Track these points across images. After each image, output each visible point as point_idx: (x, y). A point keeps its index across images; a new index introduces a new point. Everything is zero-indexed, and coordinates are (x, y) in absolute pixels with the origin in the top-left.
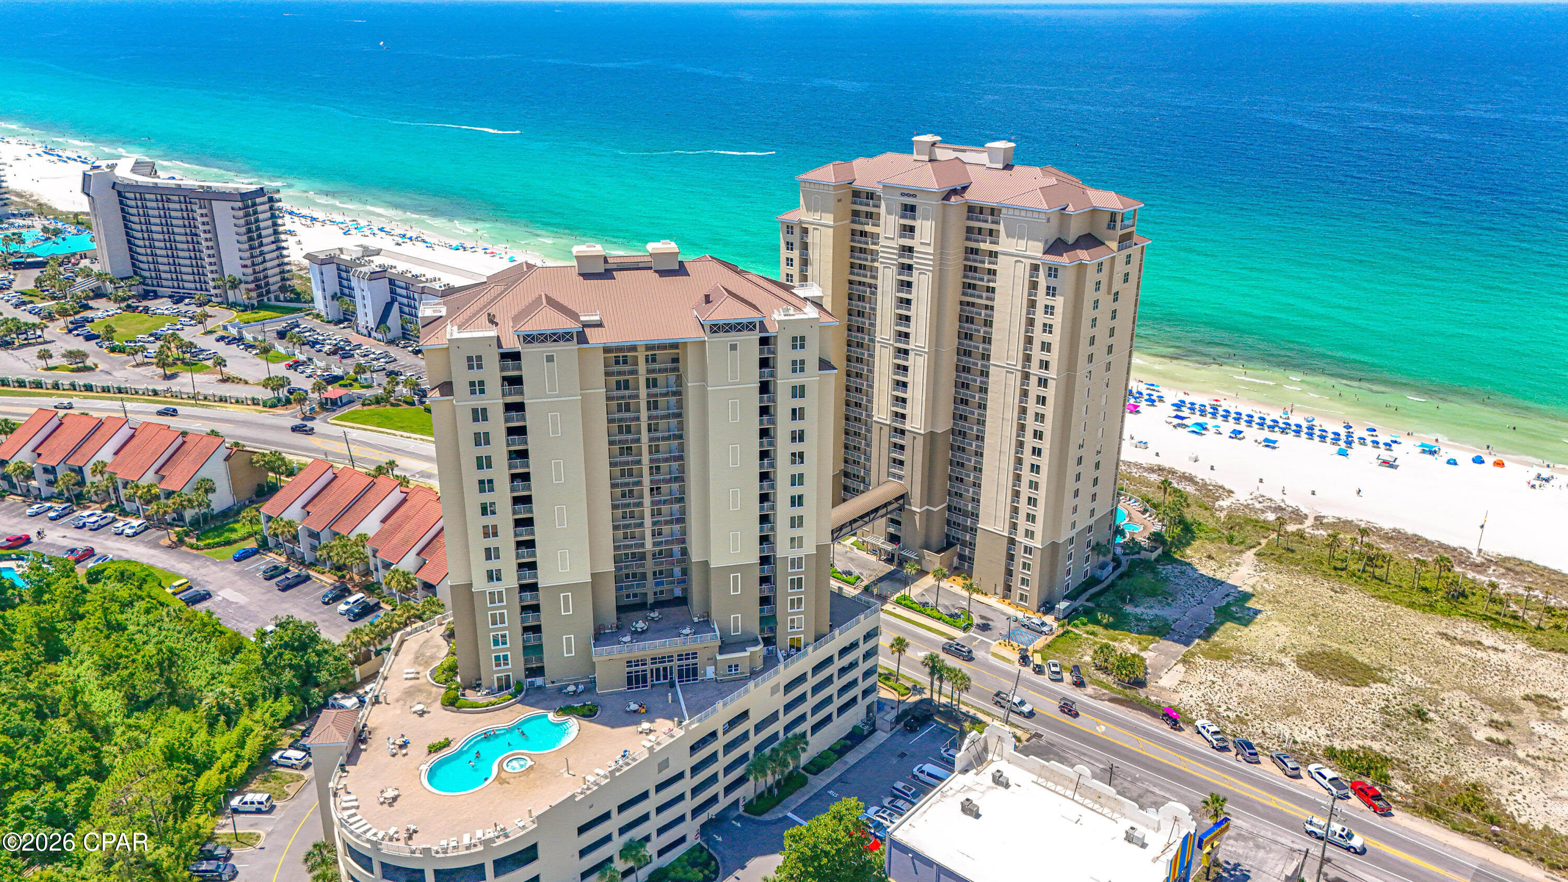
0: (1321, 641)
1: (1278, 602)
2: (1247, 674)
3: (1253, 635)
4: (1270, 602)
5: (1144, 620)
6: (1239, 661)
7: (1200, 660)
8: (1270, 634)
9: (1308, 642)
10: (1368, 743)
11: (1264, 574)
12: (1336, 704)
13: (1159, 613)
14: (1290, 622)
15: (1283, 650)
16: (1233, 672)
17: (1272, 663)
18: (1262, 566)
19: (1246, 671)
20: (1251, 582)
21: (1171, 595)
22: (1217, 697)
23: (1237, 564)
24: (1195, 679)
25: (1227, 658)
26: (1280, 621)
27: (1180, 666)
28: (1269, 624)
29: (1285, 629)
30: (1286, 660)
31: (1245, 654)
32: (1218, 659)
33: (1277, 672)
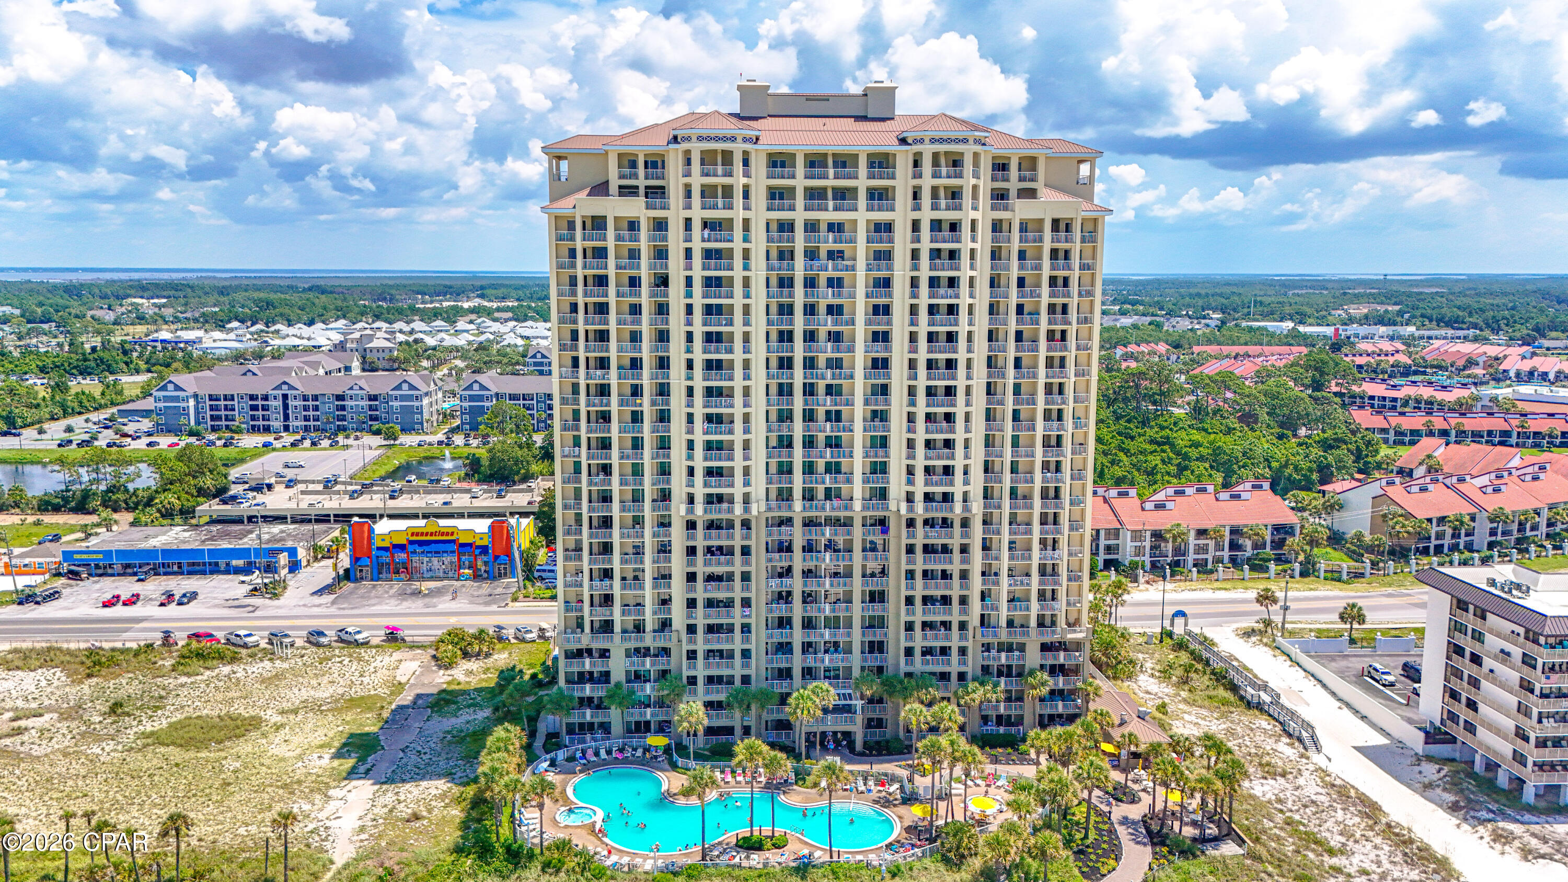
0: (223, 754)
1: (285, 786)
2: (325, 693)
3: (321, 732)
4: (299, 782)
5: (469, 706)
6: (337, 701)
7: (383, 691)
8: (296, 740)
9: (244, 747)
10: (189, 680)
11: (311, 827)
12: (220, 697)
13: (453, 720)
14: (267, 762)
15: (278, 727)
16: (340, 691)
17: (295, 712)
18: (315, 841)
19: (327, 695)
20: (332, 806)
21: (450, 743)
22: (354, 667)
23: (362, 829)
24: (383, 674)
25: (352, 700)
26: (283, 759)
27: (403, 680)
28: (299, 751)
29: (276, 751)
30: (278, 719)
31: (328, 710)
32: (362, 698)
33: (286, 706)
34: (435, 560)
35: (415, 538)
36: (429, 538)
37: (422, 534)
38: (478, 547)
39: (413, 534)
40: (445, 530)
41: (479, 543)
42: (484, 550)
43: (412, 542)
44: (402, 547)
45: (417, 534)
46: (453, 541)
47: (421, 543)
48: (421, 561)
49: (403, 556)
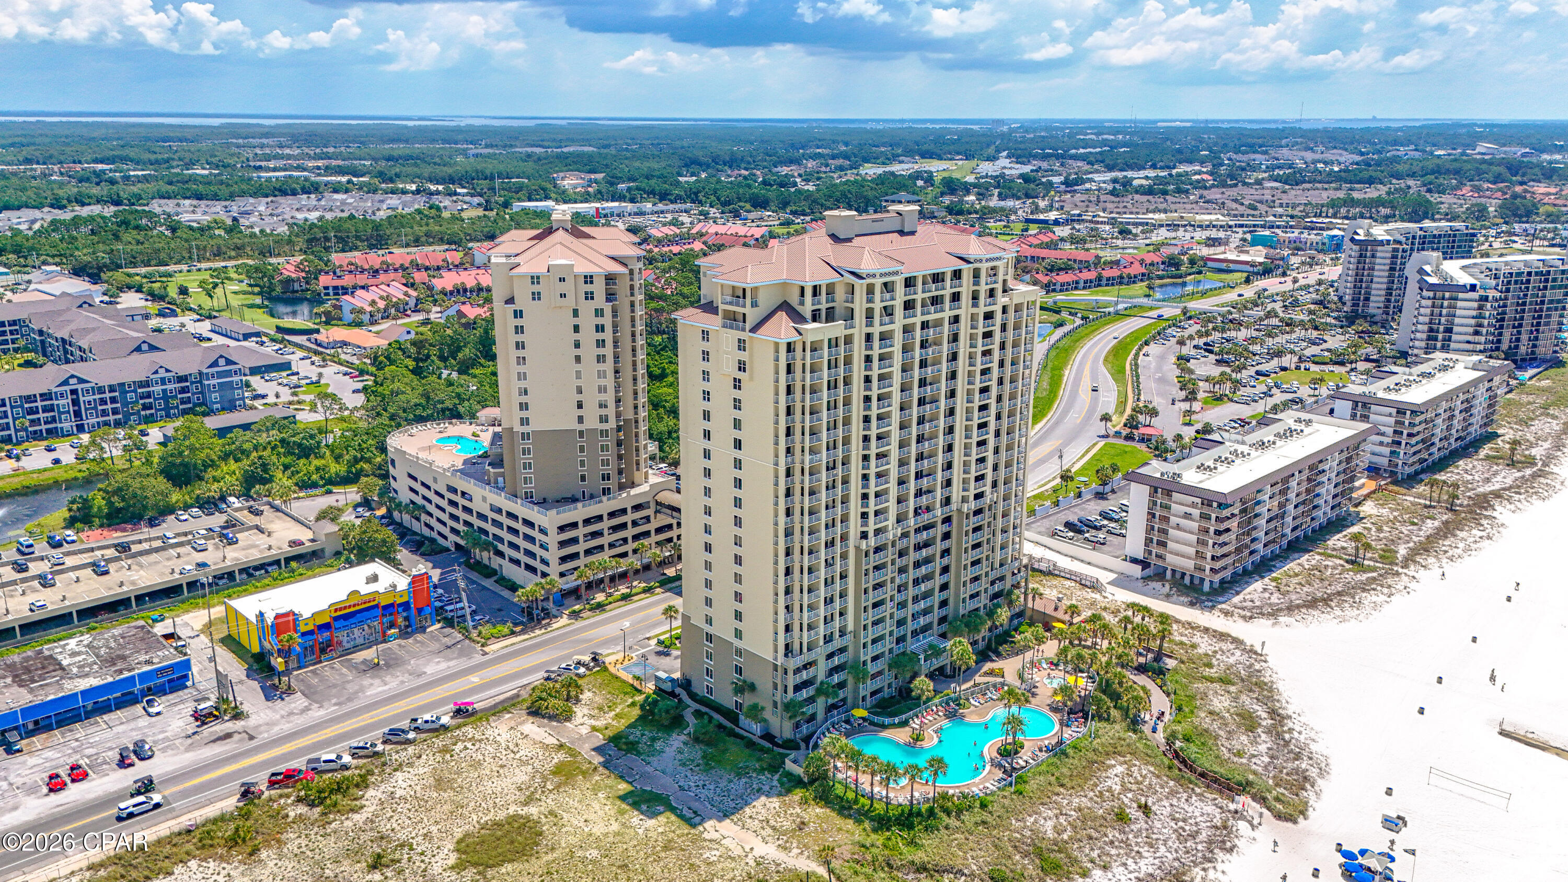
0: (562, 850)
1: (667, 848)
2: (520, 776)
3: (595, 804)
4: (670, 841)
6: (545, 778)
7: (561, 756)
9: (565, 839)
14: (612, 840)
15: (553, 815)
16: (527, 770)
17: (534, 799)
19: (523, 777)
20: (729, 844)
21: (704, 771)
22: (488, 748)
24: (527, 744)
25: (554, 772)
26: (619, 833)
28: (614, 823)
29: (599, 831)
30: (535, 809)
33: (513, 798)
34: (356, 630)
35: (339, 613)
36: (352, 609)
37: (345, 608)
38: (400, 605)
39: (336, 610)
40: (367, 598)
41: (399, 601)
42: (406, 605)
43: (336, 619)
44: (326, 627)
45: (341, 609)
46: (377, 606)
47: (346, 617)
48: (342, 636)
49: (326, 634)
